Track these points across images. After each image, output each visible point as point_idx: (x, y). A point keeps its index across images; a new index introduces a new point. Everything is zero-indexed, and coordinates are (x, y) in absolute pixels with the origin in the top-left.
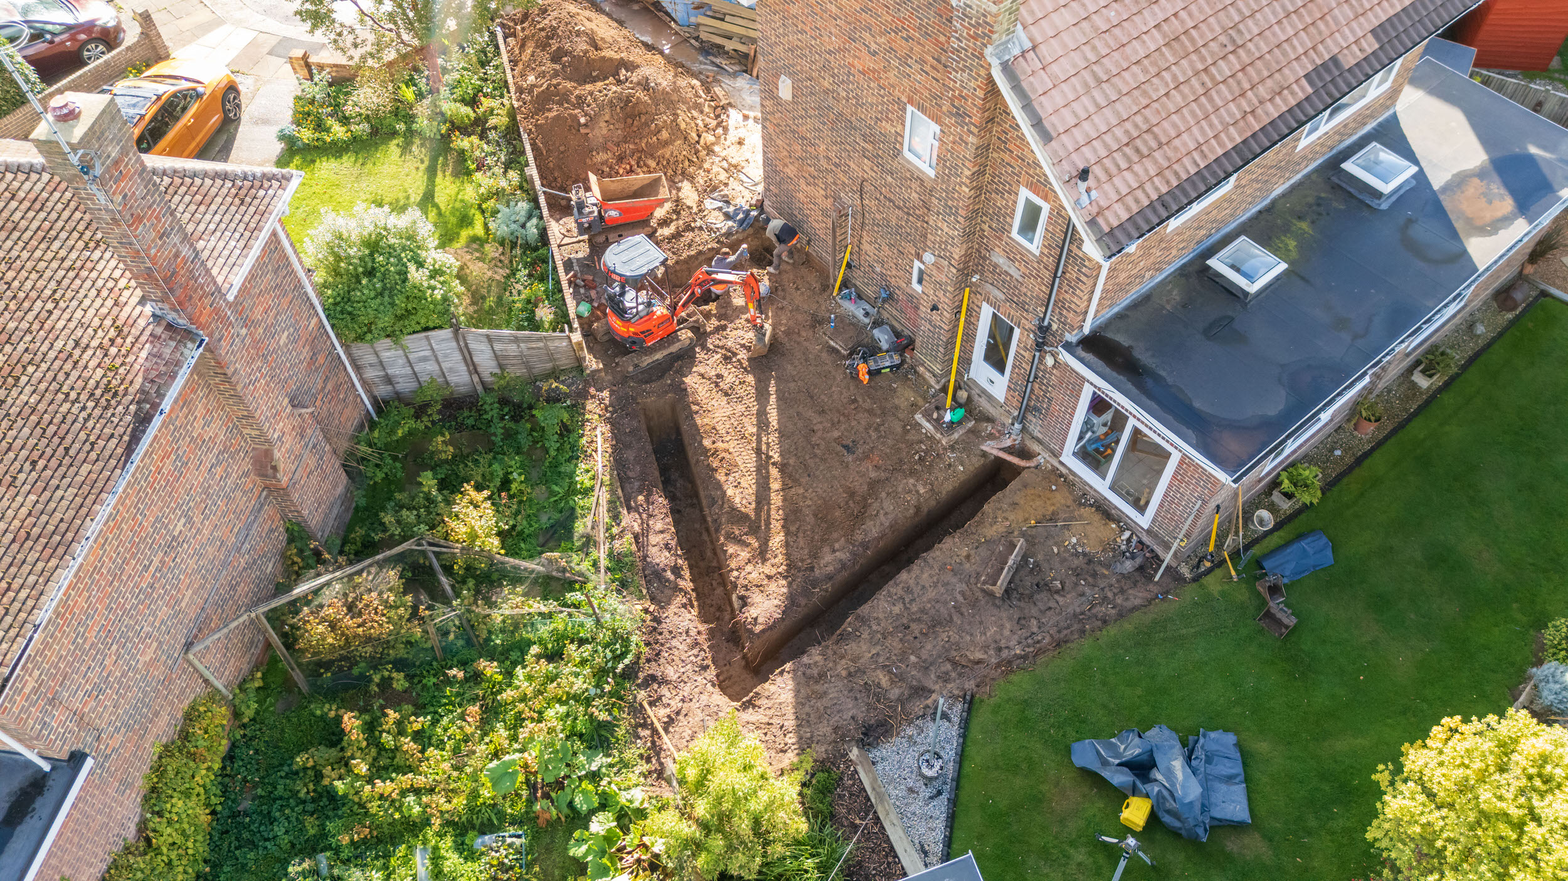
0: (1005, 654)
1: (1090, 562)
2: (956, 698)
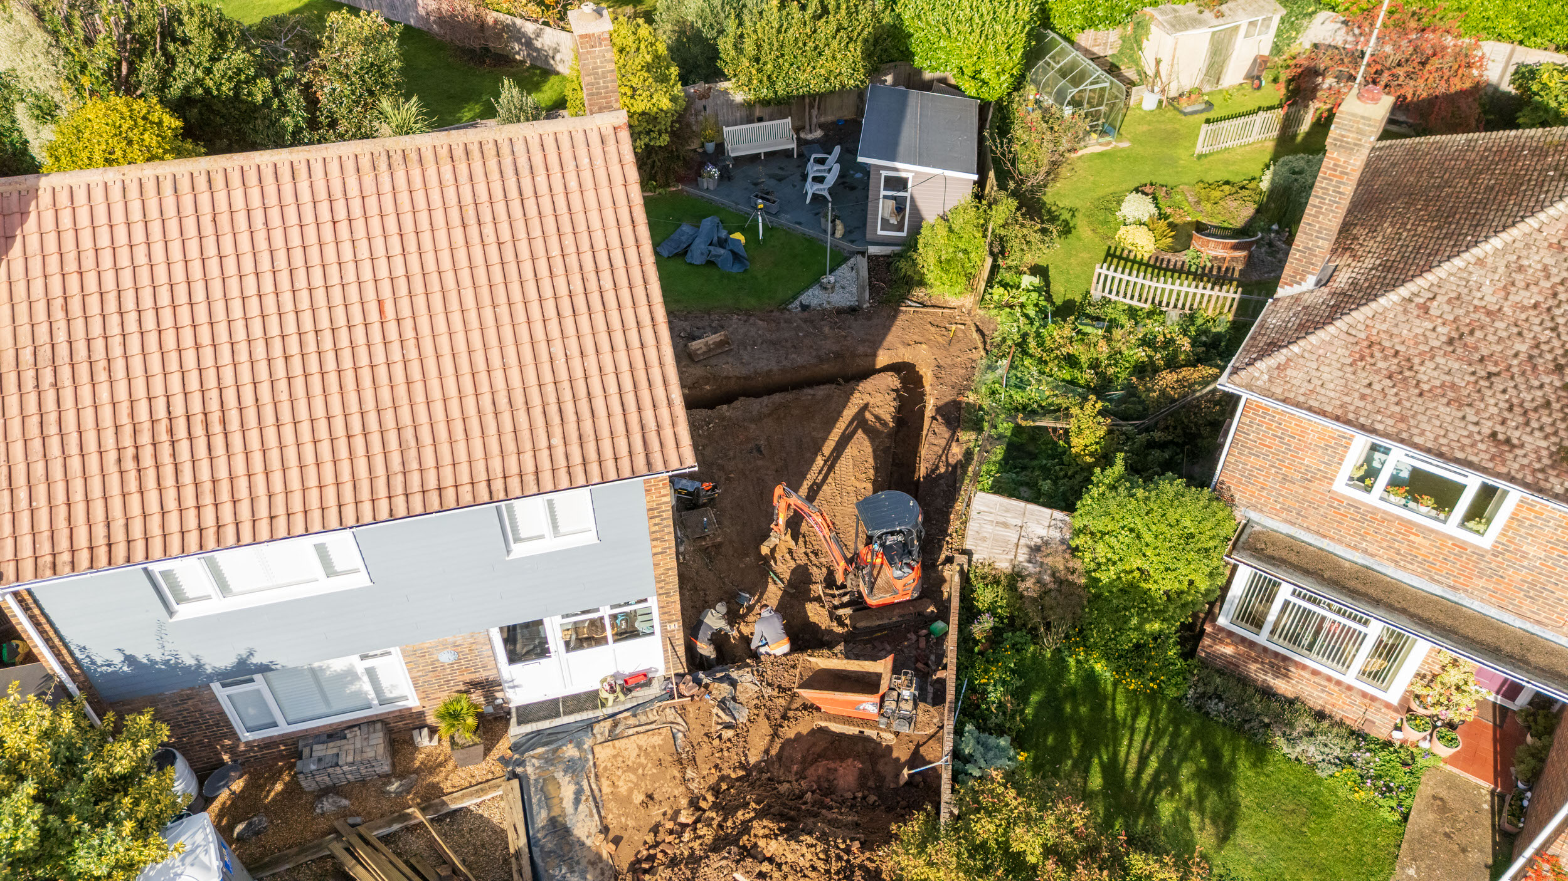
0: (744, 318)
2: (789, 310)
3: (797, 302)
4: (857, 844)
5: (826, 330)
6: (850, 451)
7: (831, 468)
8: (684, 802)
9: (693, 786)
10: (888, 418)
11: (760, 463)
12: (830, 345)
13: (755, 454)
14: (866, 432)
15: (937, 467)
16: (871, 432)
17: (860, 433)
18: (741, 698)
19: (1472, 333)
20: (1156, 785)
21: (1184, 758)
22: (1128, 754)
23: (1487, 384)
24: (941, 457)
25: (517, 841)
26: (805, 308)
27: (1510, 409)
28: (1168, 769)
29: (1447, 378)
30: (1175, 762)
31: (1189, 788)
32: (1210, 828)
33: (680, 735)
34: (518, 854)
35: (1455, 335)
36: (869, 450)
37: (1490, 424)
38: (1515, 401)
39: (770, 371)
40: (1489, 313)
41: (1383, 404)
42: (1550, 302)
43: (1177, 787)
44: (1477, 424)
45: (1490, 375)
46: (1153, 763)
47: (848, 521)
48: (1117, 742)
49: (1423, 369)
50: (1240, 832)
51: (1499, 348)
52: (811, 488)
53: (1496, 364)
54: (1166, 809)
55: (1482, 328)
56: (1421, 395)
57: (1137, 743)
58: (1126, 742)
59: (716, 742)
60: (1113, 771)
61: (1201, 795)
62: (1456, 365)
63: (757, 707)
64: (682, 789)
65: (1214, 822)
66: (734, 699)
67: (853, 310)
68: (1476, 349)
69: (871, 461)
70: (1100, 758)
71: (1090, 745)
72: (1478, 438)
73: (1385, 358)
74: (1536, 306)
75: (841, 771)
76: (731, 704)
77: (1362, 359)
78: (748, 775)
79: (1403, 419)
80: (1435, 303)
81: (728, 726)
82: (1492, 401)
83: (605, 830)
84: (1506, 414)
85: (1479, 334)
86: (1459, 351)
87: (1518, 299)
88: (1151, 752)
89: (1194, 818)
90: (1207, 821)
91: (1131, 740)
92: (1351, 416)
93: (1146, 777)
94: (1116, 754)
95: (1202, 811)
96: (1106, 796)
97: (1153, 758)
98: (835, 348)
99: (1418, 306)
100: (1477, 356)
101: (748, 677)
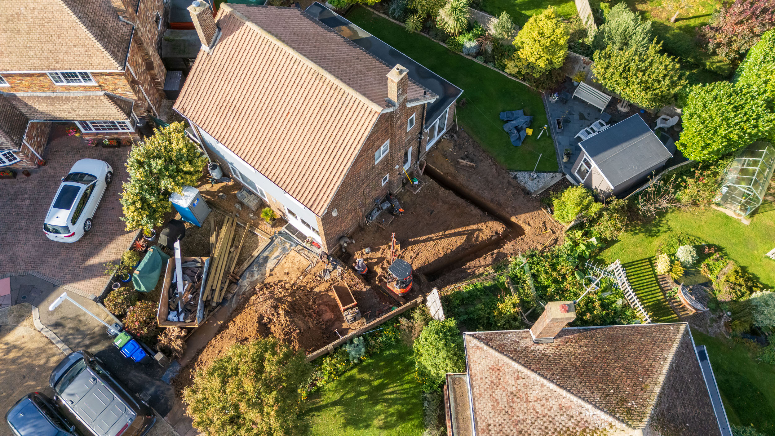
0: (492, 164)
1: (456, 145)
2: (509, 174)
3: (515, 173)
4: (298, 331)
5: (510, 192)
6: (453, 239)
7: (440, 239)
8: (292, 282)
9: (298, 281)
10: (480, 239)
11: (427, 217)
12: (502, 199)
13: (429, 213)
14: (467, 237)
15: (470, 269)
16: (468, 239)
17: (465, 237)
18: (332, 274)
19: (518, 398)
20: (386, 401)
21: (402, 405)
22: (392, 387)
23: (504, 413)
24: (475, 267)
25: (255, 254)
26: (515, 178)
27: (500, 425)
28: (394, 402)
29: (500, 400)
30: (399, 402)
31: (391, 410)
32: (381, 423)
33: (310, 267)
34: (253, 256)
35: (514, 393)
36: (459, 244)
37: (492, 422)
38: (503, 425)
39: (472, 190)
40: (527, 399)
41: (482, 386)
42: (541, 416)
43: (389, 407)
44: (490, 418)
45: (507, 412)
46: (393, 396)
47: (423, 258)
48: (393, 383)
49: (499, 390)
50: (386, 431)
51: (517, 410)
52: (428, 238)
53: (512, 412)
54: (379, 407)
55: (521, 400)
56: (491, 395)
57: (397, 388)
58: (395, 385)
59: (314, 277)
60: (383, 386)
61: (392, 415)
62: (505, 400)
63: (332, 279)
64: (295, 279)
65: (384, 423)
66: (330, 272)
67: (527, 193)
68: (513, 402)
69: (454, 248)
70: (384, 380)
71: (387, 375)
72: (486, 421)
73: (496, 377)
74: (537, 413)
75: (328, 314)
76: (328, 273)
77: (493, 370)
78: (310, 292)
79: (480, 395)
80: (521, 380)
81: (320, 277)
82: (499, 418)
83: (272, 270)
84: (498, 425)
85: (519, 400)
86: (510, 398)
87: (536, 405)
88: (396, 393)
89: (382, 416)
90: (383, 421)
91: (397, 386)
92: (474, 379)
93: (386, 397)
94: (390, 384)
95: (386, 417)
96: (372, 388)
97: (395, 395)
98: (502, 201)
99: (518, 376)
100: (511, 404)
101: (340, 271)
